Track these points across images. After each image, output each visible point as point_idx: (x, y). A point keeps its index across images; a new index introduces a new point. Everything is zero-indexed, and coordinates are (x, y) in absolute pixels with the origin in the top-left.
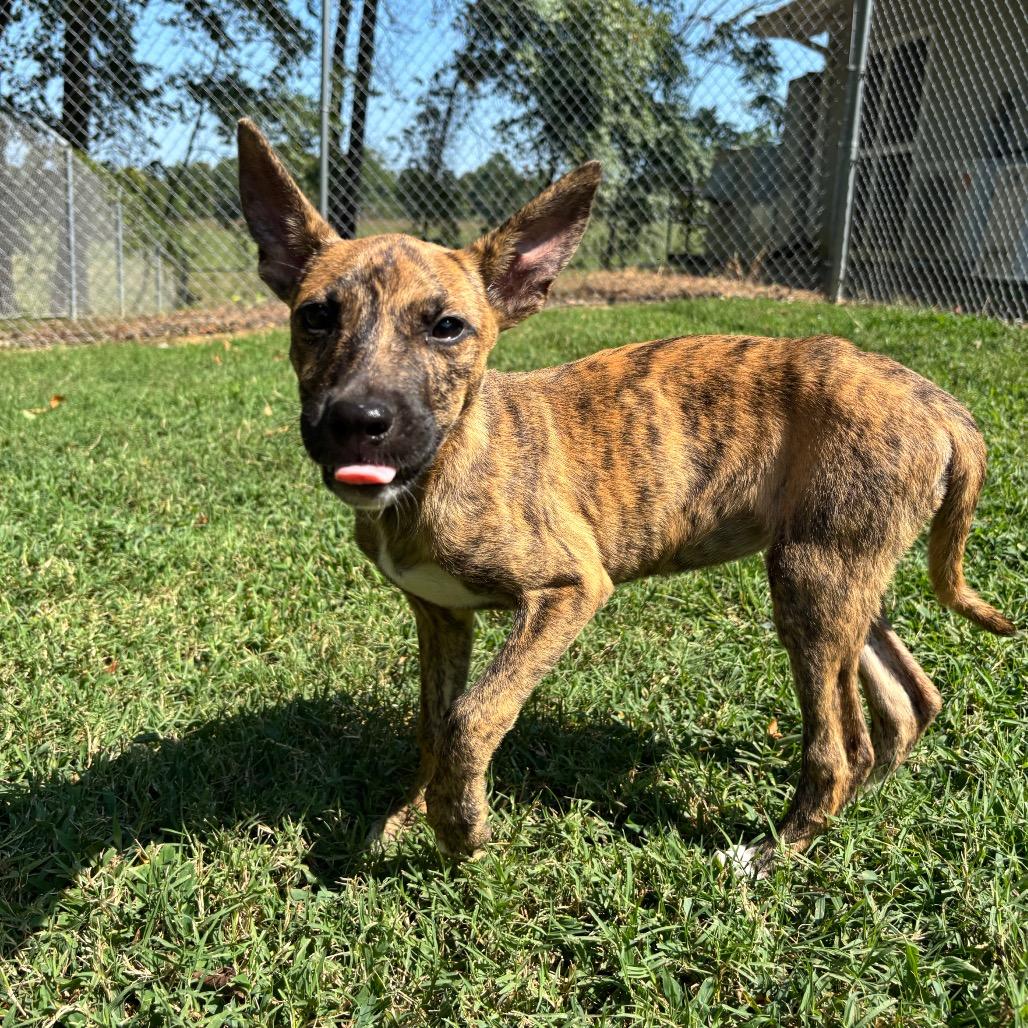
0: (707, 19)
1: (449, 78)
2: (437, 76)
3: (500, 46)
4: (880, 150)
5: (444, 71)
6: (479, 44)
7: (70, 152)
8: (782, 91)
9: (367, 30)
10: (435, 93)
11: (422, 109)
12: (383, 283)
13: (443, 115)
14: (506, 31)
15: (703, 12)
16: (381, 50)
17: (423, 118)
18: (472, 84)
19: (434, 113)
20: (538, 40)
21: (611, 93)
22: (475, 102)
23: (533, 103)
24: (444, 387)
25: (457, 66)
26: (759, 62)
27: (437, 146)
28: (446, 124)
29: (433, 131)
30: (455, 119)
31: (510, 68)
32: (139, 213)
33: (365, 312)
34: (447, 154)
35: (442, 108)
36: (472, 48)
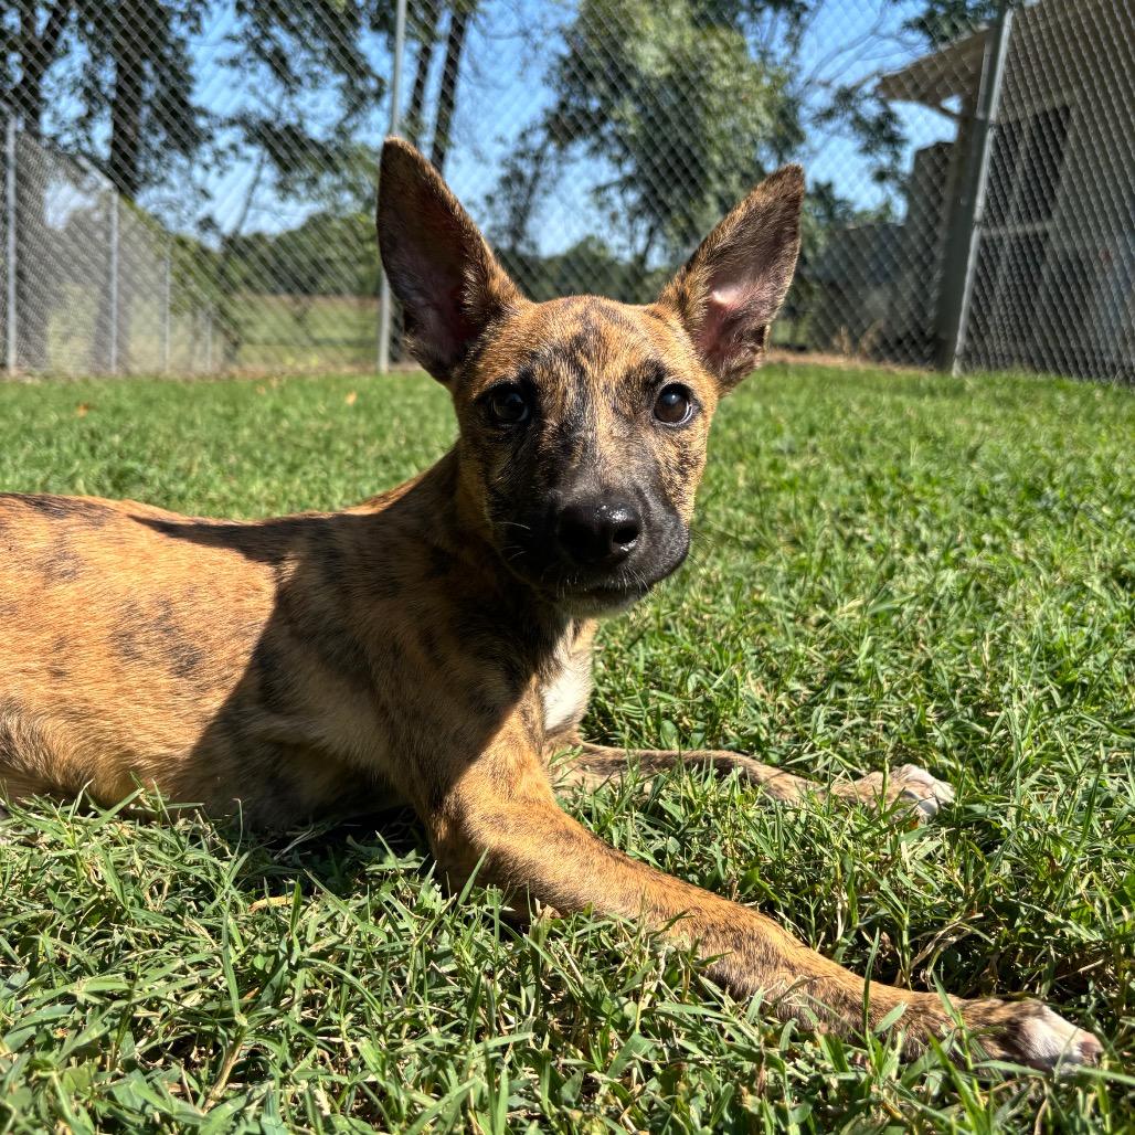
0: (827, 85)
1: (538, 139)
2: (523, 136)
3: (595, 104)
4: (1013, 228)
5: (532, 130)
6: (573, 101)
7: (116, 197)
8: (906, 166)
9: (449, 82)
10: (522, 155)
11: (504, 172)
12: (588, 355)
13: (528, 180)
14: (602, 86)
15: (823, 76)
16: (464, 106)
17: (506, 182)
18: (562, 147)
19: (519, 177)
20: (636, 99)
21: (717, 159)
22: (566, 168)
23: (629, 168)
24: (678, 478)
25: (547, 126)
26: (882, 133)
27: (521, 214)
28: (531, 191)
29: (517, 196)
30: (543, 184)
31: (606, 129)
32: (189, 271)
33: (571, 394)
34: (532, 224)
35: (528, 171)
36: (563, 106)
